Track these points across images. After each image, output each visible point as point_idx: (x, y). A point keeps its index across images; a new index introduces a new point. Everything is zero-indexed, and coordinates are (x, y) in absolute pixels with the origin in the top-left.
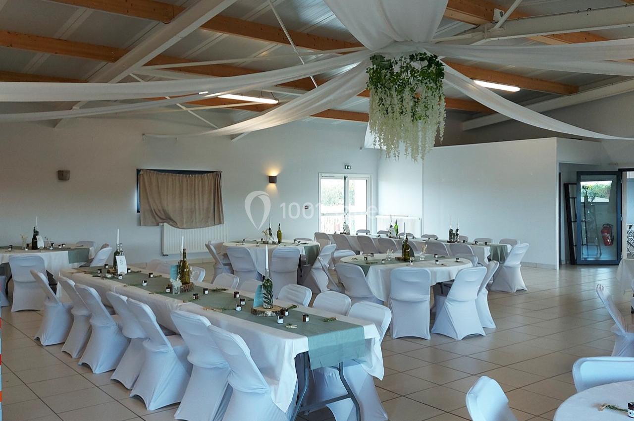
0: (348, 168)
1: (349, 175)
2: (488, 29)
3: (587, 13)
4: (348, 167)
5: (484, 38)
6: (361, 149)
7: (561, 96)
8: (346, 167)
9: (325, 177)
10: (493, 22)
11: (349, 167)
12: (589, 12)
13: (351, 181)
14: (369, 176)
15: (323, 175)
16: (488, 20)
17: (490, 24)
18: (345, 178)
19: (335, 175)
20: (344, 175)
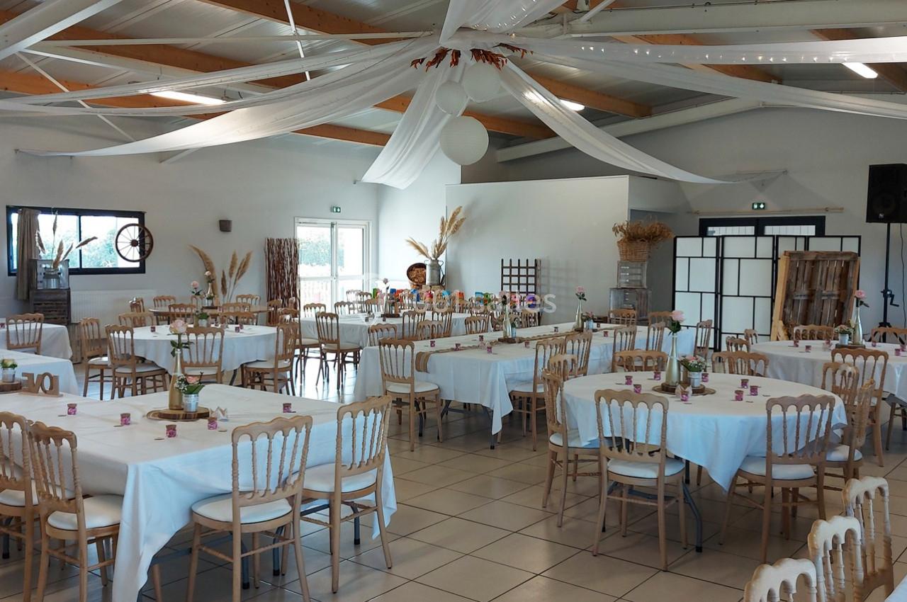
0: (337, 211)
1: (339, 222)
2: (568, 22)
3: (704, 8)
4: (337, 208)
5: (562, 34)
6: (355, 183)
7: (631, 119)
8: (335, 210)
9: (304, 223)
10: (576, 11)
11: (339, 210)
12: (707, 8)
13: (340, 230)
14: (365, 223)
15: (301, 220)
16: (571, 9)
17: (571, 15)
18: (332, 225)
19: (320, 221)
20: (329, 221)
